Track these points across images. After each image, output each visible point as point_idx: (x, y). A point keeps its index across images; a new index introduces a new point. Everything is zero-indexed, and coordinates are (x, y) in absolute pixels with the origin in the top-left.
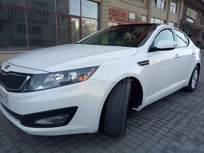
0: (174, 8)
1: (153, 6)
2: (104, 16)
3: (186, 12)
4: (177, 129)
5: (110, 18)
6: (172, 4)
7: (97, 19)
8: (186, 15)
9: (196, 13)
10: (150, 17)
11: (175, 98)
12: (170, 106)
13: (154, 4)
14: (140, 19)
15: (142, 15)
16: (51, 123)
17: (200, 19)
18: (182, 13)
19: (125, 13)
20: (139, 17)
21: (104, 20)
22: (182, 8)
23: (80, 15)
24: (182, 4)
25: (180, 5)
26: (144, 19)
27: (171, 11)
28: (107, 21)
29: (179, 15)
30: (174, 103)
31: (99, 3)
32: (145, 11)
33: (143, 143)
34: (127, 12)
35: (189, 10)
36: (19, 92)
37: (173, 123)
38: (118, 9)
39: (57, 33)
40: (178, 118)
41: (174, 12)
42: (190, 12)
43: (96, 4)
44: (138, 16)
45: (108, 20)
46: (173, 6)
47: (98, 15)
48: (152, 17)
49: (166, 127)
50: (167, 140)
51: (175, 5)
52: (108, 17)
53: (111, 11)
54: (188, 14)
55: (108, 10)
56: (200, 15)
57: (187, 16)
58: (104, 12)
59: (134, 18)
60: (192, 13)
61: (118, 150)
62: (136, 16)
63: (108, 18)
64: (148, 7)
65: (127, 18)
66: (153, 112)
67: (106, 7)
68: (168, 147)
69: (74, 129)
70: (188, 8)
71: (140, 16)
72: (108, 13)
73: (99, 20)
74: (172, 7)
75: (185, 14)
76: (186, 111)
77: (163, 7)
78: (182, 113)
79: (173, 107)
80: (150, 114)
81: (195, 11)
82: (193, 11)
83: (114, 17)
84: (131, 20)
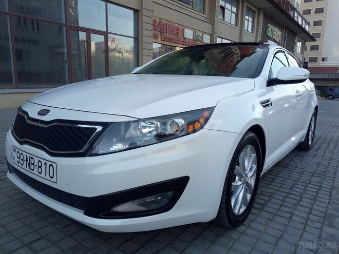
0: (250, 23)
1: (219, 20)
2: (145, 32)
3: (266, 30)
4: (319, 207)
5: (155, 37)
6: (247, 17)
7: (133, 36)
8: (267, 35)
9: (280, 33)
10: (215, 36)
11: (290, 161)
12: (291, 174)
13: (221, 17)
14: (200, 38)
15: (203, 33)
16: (142, 208)
17: (285, 42)
18: (261, 32)
19: (177, 29)
20: (199, 36)
21: (145, 39)
22: (261, 24)
23: (105, 30)
24: (261, 18)
25: (258, 19)
26: (207, 40)
27: (246, 28)
28: (151, 42)
29: (257, 35)
30: (291, 168)
31: (136, 11)
32: (207, 27)
33: (282, 234)
34: (180, 28)
35: (271, 27)
36: (83, 155)
37: (309, 199)
38: (166, 22)
39: (66, 59)
40: (310, 191)
41: (250, 30)
42: (272, 31)
43: (132, 12)
44: (197, 34)
45: (151, 40)
46: (248, 21)
47: (134, 31)
48: (218, 37)
49: (301, 206)
50: (315, 226)
51: (251, 19)
52: (151, 34)
53: (157, 24)
54: (270, 33)
55: (152, 22)
56: (286, 35)
57: (268, 37)
58: (145, 26)
59: (191, 37)
60: (274, 33)
61: (250, 249)
62: (194, 34)
63: (152, 36)
64: (211, 21)
65: (180, 37)
66: (270, 184)
67: (149, 18)
68: (323, 237)
69: (180, 217)
70: (269, 25)
71: (201, 35)
72: (151, 27)
73: (136, 39)
74: (246, 22)
75: (266, 33)
76: (316, 179)
77: (233, 22)
78: (312, 183)
79: (295, 175)
80: (266, 188)
81: (279, 30)
82: (276, 30)
83: (161, 35)
84: (187, 40)
